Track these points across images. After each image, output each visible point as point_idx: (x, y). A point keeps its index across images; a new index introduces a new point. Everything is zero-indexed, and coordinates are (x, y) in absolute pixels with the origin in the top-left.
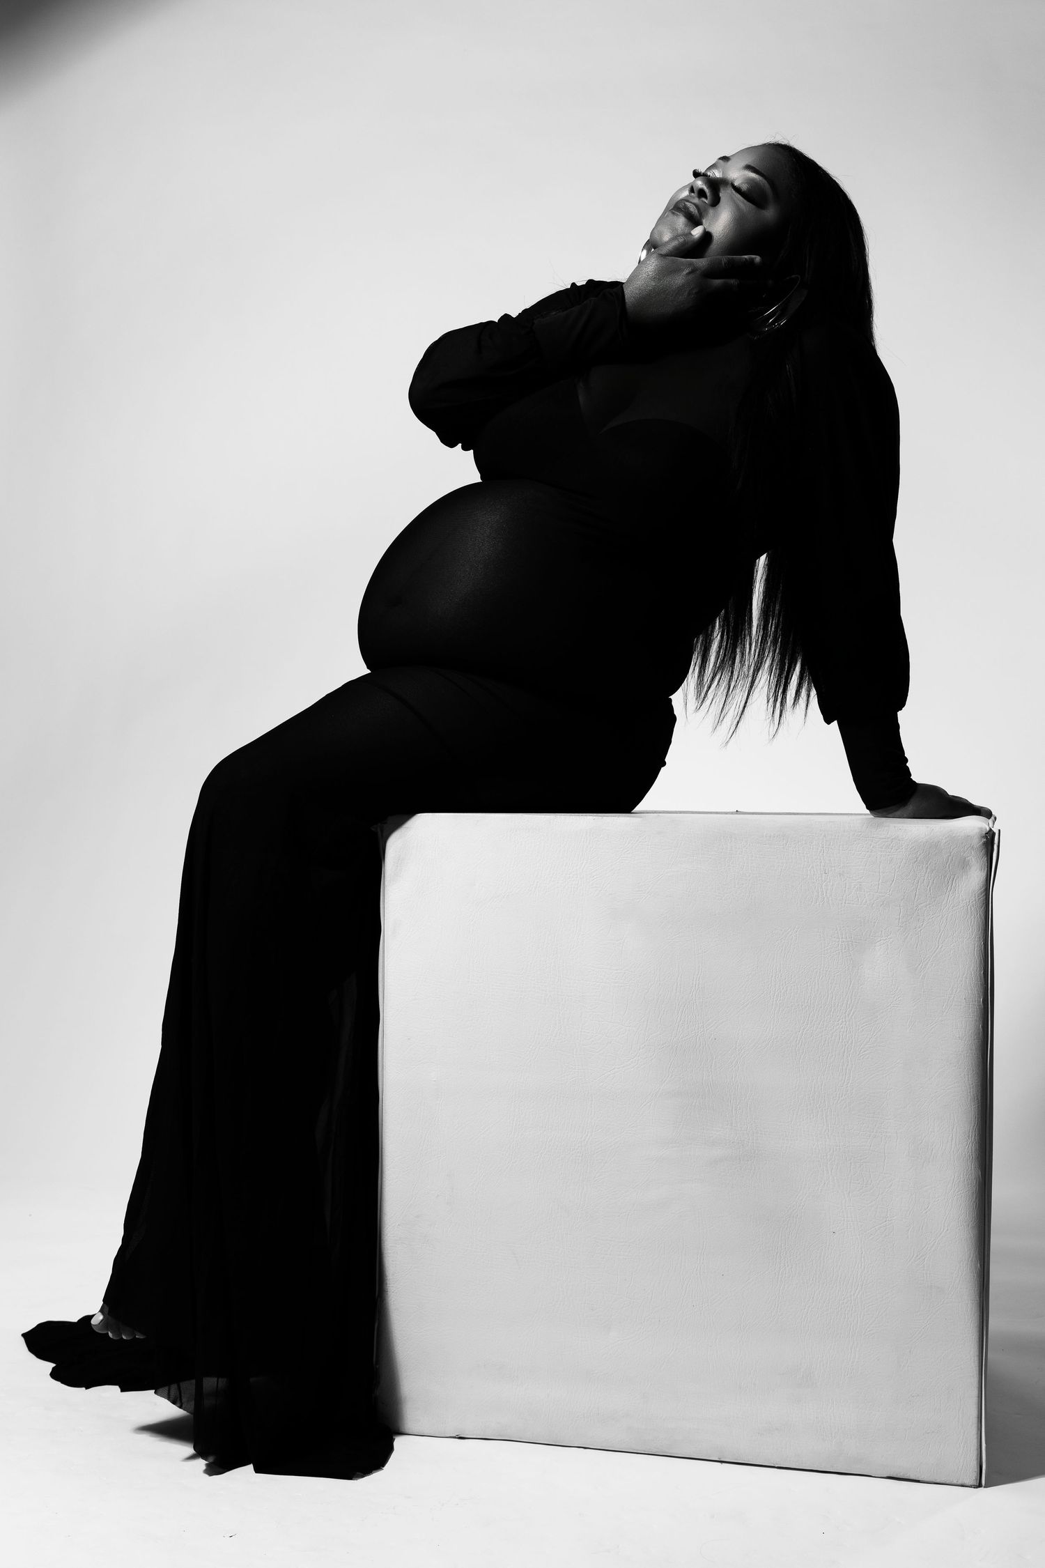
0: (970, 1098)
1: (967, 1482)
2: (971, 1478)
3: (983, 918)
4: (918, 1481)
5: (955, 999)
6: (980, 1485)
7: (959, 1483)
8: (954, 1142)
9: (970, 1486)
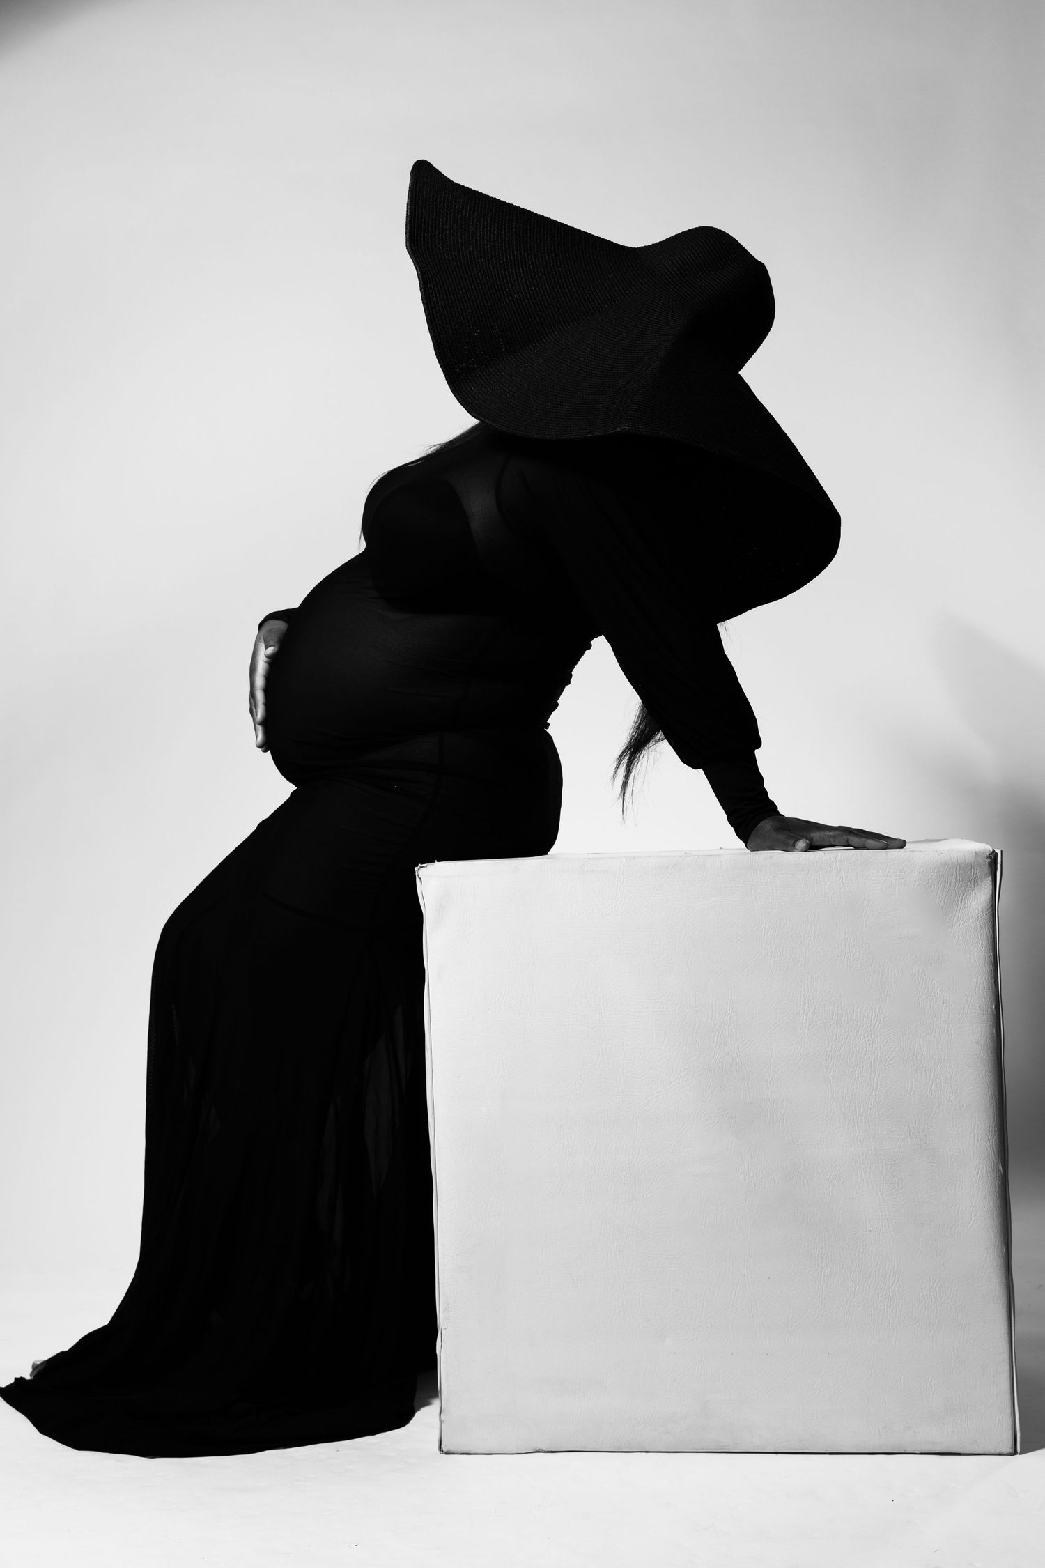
0: (988, 1097)
1: (1005, 1452)
2: (1007, 1447)
3: (991, 931)
4: (959, 1454)
5: (970, 1007)
6: (1015, 1453)
7: (997, 1452)
8: (976, 1138)
9: (1007, 1455)
